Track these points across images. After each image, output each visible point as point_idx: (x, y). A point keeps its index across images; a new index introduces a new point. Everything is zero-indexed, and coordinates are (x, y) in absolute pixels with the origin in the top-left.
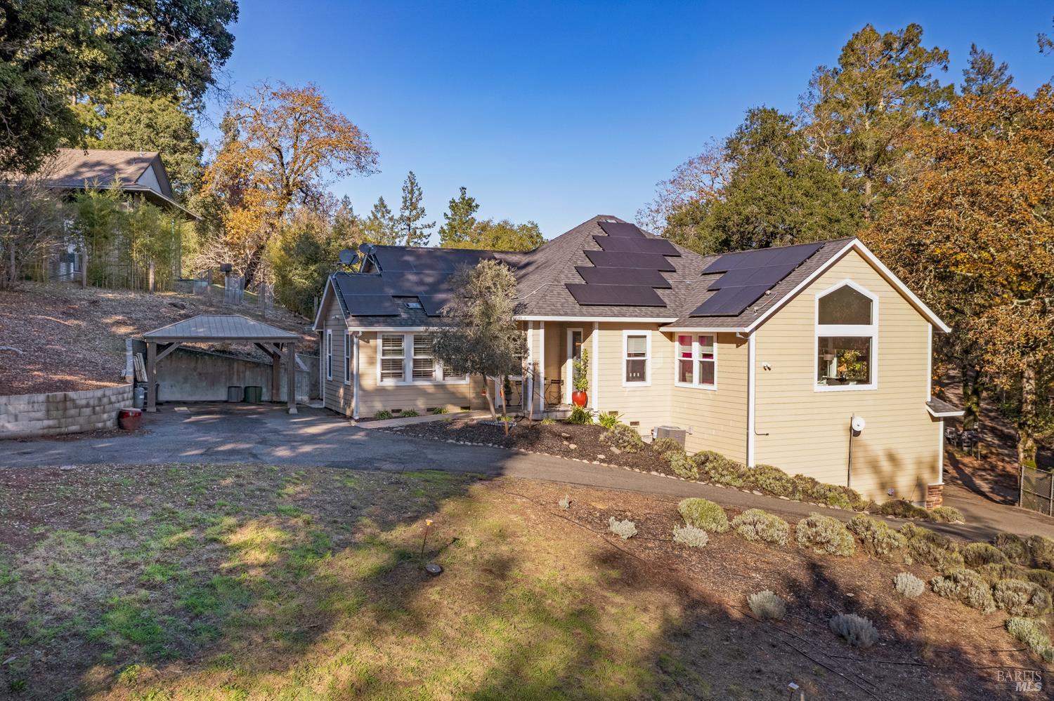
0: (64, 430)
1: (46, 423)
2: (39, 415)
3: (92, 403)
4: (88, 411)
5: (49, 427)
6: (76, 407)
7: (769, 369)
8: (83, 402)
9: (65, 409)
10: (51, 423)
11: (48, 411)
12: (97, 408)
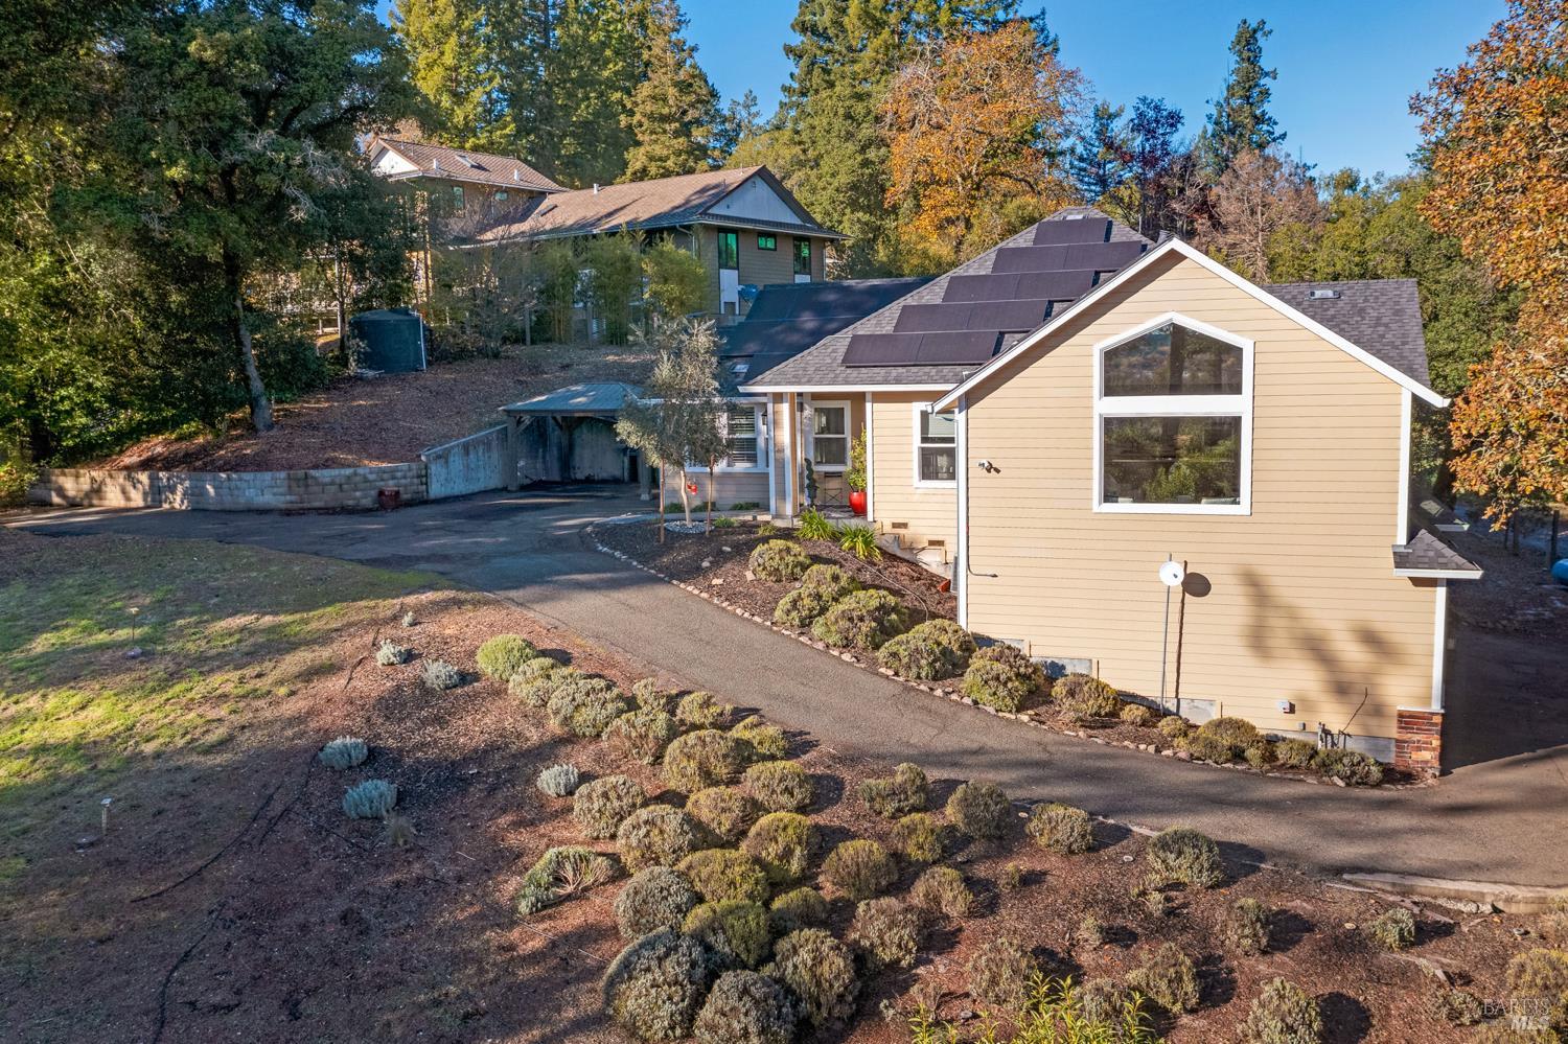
0: (305, 505)
1: (288, 498)
2: (281, 490)
3: (338, 481)
4: (333, 488)
5: (292, 502)
6: (318, 484)
7: (998, 471)
8: (328, 480)
9: (307, 486)
10: (293, 498)
11: (290, 487)
12: (345, 487)
